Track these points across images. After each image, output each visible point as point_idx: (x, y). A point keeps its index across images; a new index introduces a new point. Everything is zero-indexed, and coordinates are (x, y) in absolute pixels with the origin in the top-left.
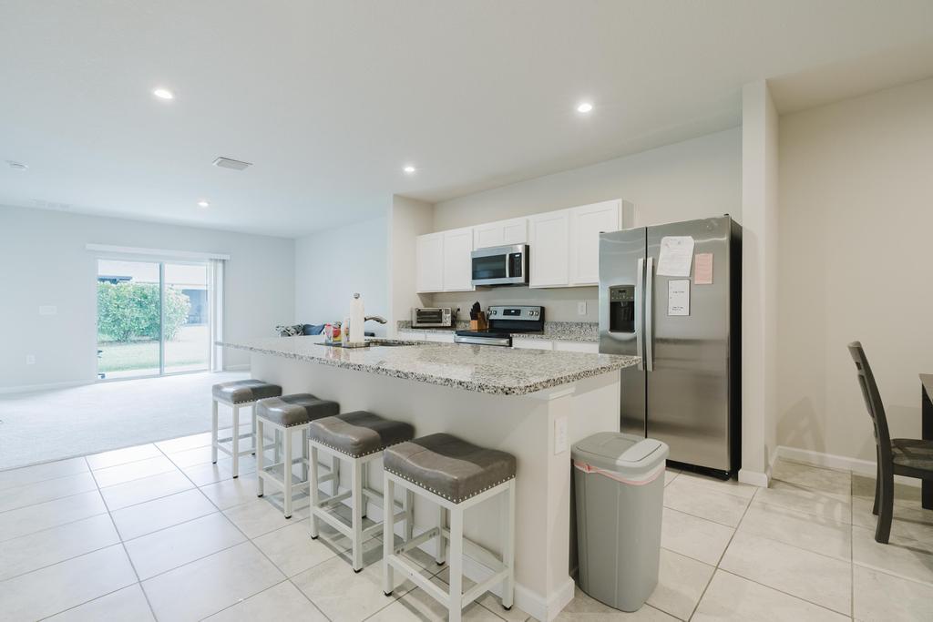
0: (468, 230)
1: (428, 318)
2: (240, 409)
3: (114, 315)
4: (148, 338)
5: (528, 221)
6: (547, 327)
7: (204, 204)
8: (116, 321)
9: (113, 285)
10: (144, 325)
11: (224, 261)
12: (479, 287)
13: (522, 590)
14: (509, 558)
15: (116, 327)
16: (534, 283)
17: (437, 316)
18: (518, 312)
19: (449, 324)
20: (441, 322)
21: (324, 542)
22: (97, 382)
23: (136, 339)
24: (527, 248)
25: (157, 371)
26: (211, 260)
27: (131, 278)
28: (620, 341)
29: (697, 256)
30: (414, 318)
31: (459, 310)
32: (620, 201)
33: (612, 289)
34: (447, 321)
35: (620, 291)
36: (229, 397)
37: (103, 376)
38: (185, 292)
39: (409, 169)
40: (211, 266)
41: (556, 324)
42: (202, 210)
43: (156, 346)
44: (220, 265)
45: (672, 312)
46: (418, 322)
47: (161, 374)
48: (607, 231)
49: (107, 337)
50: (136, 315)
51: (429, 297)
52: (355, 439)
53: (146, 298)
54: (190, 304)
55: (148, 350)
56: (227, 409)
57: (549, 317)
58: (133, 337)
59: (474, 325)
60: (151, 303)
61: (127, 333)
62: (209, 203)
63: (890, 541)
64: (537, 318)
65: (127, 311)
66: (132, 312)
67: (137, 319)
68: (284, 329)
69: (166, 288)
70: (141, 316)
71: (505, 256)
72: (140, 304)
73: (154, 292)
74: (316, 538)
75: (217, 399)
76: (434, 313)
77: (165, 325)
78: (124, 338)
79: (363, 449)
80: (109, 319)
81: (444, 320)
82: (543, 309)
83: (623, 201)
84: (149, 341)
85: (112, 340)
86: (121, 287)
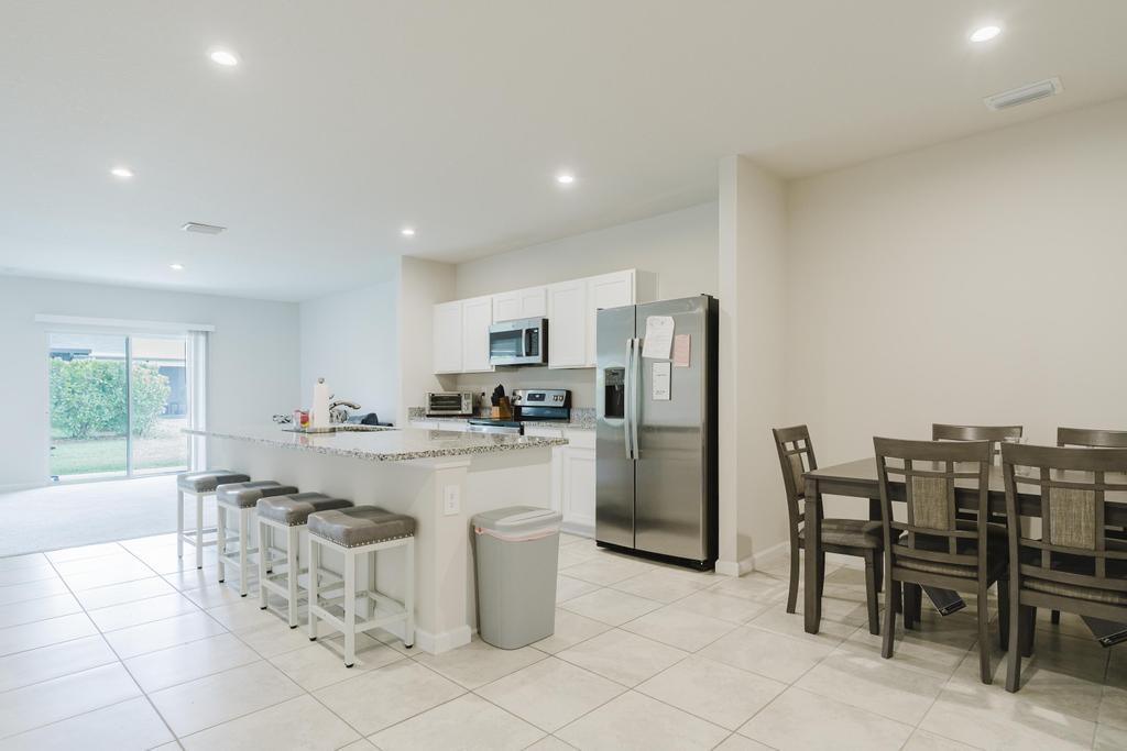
0: (486, 299)
1: (443, 405)
2: (204, 498)
3: (68, 402)
4: (113, 434)
5: (547, 291)
6: (574, 413)
7: (177, 267)
8: (71, 411)
9: (67, 363)
10: (108, 415)
11: (207, 332)
12: (500, 368)
13: (422, 633)
14: (410, 605)
15: (71, 418)
16: (553, 363)
17: (456, 402)
18: (542, 397)
19: (470, 411)
20: (460, 409)
21: (271, 611)
22: (49, 485)
23: (97, 434)
24: (545, 323)
25: (124, 473)
26: (190, 332)
27: (90, 351)
28: (614, 428)
29: (676, 337)
30: (426, 404)
31: (483, 394)
32: (634, 271)
33: (606, 371)
34: (467, 407)
35: (614, 374)
36: (192, 486)
37: (56, 478)
38: (163, 370)
39: (408, 232)
40: (188, 339)
41: (582, 410)
42: (177, 273)
43: (122, 443)
44: (202, 338)
45: (656, 397)
46: (432, 409)
47: (128, 477)
48: (605, 308)
49: (59, 433)
50: (98, 403)
51: (452, 378)
52: (291, 510)
53: (110, 379)
54: (169, 388)
55: (112, 449)
56: (191, 498)
57: (577, 402)
58: (93, 432)
59: (495, 412)
60: (117, 386)
61: (85, 426)
62: (182, 265)
63: (796, 611)
64: (561, 404)
65: (85, 398)
66: (91, 398)
67: (99, 407)
68: (282, 419)
69: (134, 367)
70: (104, 403)
71: (521, 331)
72: (102, 387)
73: (120, 372)
74: (265, 608)
75: (182, 489)
76: (451, 398)
77: (133, 417)
78: (80, 434)
79: (298, 519)
80: (62, 408)
81: (464, 406)
82: (569, 393)
83: (637, 272)
84: (115, 438)
85: (64, 435)
86: (76, 365)
